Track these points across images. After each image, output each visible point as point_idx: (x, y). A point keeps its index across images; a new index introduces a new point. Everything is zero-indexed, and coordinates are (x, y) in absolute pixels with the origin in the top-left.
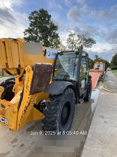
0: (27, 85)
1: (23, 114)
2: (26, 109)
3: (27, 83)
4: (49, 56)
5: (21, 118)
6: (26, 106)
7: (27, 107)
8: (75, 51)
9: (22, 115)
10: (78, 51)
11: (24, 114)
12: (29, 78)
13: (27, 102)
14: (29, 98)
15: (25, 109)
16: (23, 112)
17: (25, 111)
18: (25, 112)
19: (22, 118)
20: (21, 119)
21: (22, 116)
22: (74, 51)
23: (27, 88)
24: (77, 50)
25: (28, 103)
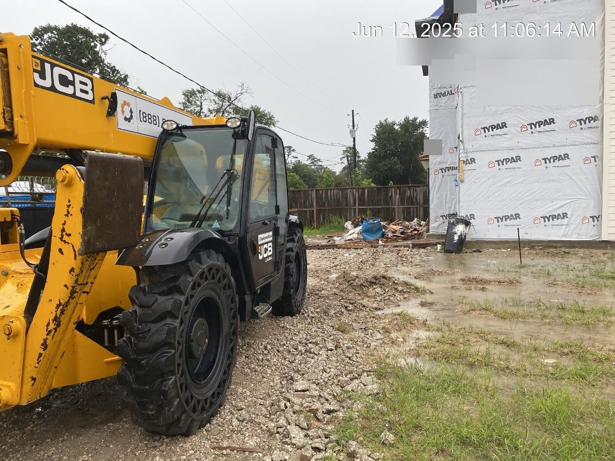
0: (63, 230)
1: (49, 332)
2: (62, 312)
3: (64, 224)
4: (126, 119)
5: (42, 351)
6: (63, 302)
7: (67, 304)
8: (229, 124)
9: (45, 336)
10: (240, 126)
11: (53, 331)
12: (69, 206)
13: (66, 286)
14: (72, 270)
15: (59, 312)
16: (48, 325)
17: (57, 320)
18: (58, 325)
19: (44, 349)
20: (40, 355)
21: (45, 340)
22: (225, 126)
23: (65, 238)
24: (238, 123)
25: (70, 288)
